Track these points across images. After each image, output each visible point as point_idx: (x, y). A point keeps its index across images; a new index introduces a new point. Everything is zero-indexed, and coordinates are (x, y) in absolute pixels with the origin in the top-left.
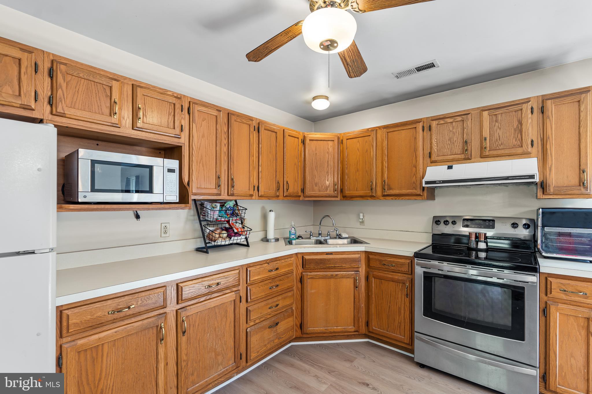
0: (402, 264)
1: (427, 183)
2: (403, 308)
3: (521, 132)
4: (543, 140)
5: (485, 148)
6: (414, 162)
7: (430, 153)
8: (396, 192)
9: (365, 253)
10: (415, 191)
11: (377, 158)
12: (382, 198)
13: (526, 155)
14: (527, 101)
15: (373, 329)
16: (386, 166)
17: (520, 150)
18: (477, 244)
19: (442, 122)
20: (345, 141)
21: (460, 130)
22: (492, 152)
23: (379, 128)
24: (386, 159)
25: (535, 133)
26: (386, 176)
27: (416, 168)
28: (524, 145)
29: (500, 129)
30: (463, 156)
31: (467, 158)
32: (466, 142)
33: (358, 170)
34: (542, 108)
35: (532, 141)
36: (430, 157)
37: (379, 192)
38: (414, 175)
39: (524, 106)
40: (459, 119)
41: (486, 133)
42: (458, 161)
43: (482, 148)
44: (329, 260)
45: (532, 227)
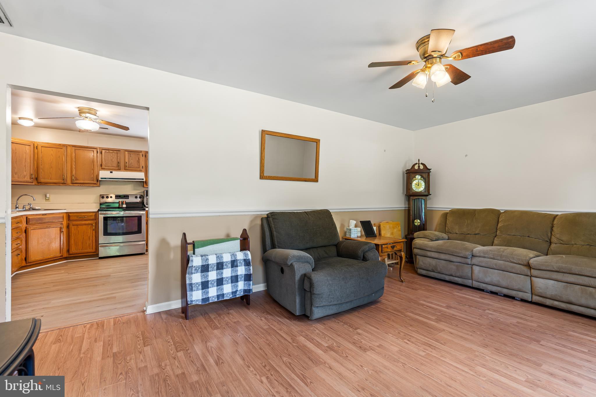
0: (91, 216)
1: (101, 178)
2: (91, 237)
3: (139, 162)
4: (146, 167)
5: (127, 166)
6: (92, 167)
7: (101, 165)
8: (82, 182)
9: (66, 214)
10: (93, 182)
11: (67, 162)
12: (71, 185)
13: (140, 171)
14: (141, 152)
15: (72, 252)
16: (74, 167)
17: (139, 169)
18: (122, 206)
19: (107, 151)
20: (39, 148)
21: (116, 156)
22: (129, 168)
23: (69, 145)
24: (74, 163)
25: (144, 164)
26: (74, 172)
27: (93, 170)
28: (140, 167)
29: (132, 160)
30: (117, 168)
31: (119, 169)
32: (119, 162)
33: (51, 167)
34: (146, 155)
35: (143, 166)
36: (101, 166)
37: (69, 181)
38: (92, 174)
39: (140, 153)
40: (116, 152)
41: (127, 160)
42: (115, 170)
43: (125, 166)
44: (45, 218)
45: (142, 198)
